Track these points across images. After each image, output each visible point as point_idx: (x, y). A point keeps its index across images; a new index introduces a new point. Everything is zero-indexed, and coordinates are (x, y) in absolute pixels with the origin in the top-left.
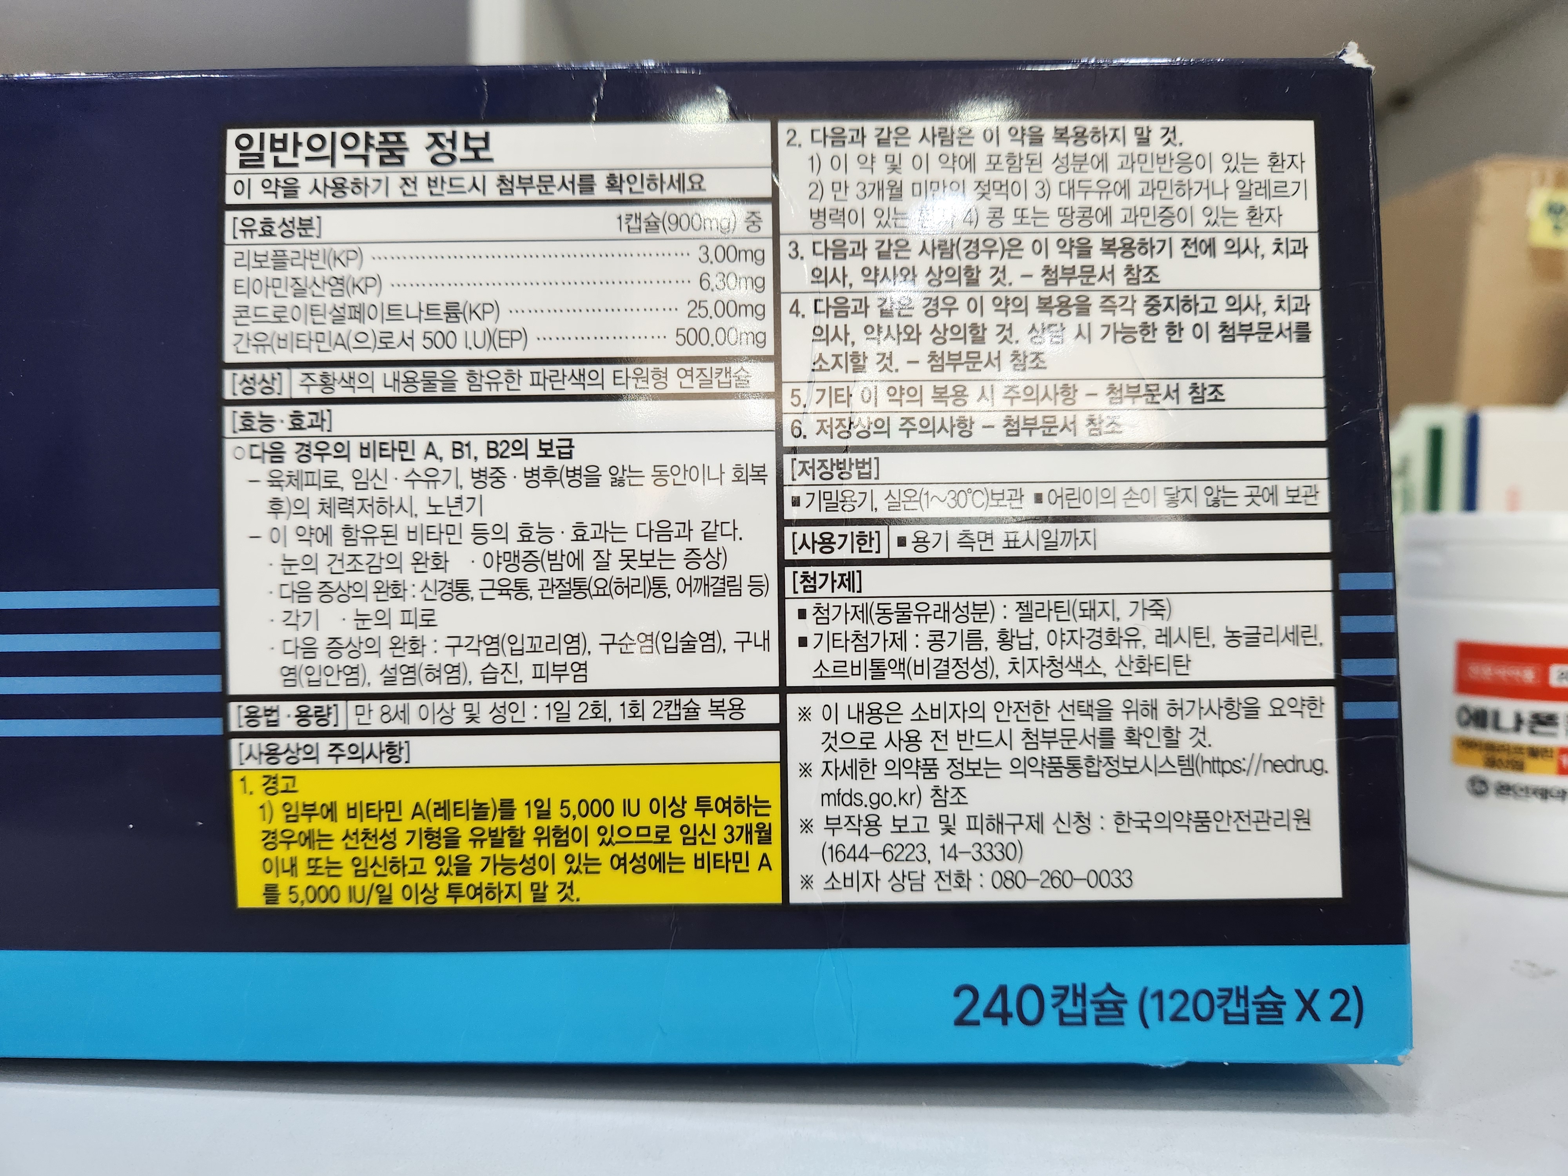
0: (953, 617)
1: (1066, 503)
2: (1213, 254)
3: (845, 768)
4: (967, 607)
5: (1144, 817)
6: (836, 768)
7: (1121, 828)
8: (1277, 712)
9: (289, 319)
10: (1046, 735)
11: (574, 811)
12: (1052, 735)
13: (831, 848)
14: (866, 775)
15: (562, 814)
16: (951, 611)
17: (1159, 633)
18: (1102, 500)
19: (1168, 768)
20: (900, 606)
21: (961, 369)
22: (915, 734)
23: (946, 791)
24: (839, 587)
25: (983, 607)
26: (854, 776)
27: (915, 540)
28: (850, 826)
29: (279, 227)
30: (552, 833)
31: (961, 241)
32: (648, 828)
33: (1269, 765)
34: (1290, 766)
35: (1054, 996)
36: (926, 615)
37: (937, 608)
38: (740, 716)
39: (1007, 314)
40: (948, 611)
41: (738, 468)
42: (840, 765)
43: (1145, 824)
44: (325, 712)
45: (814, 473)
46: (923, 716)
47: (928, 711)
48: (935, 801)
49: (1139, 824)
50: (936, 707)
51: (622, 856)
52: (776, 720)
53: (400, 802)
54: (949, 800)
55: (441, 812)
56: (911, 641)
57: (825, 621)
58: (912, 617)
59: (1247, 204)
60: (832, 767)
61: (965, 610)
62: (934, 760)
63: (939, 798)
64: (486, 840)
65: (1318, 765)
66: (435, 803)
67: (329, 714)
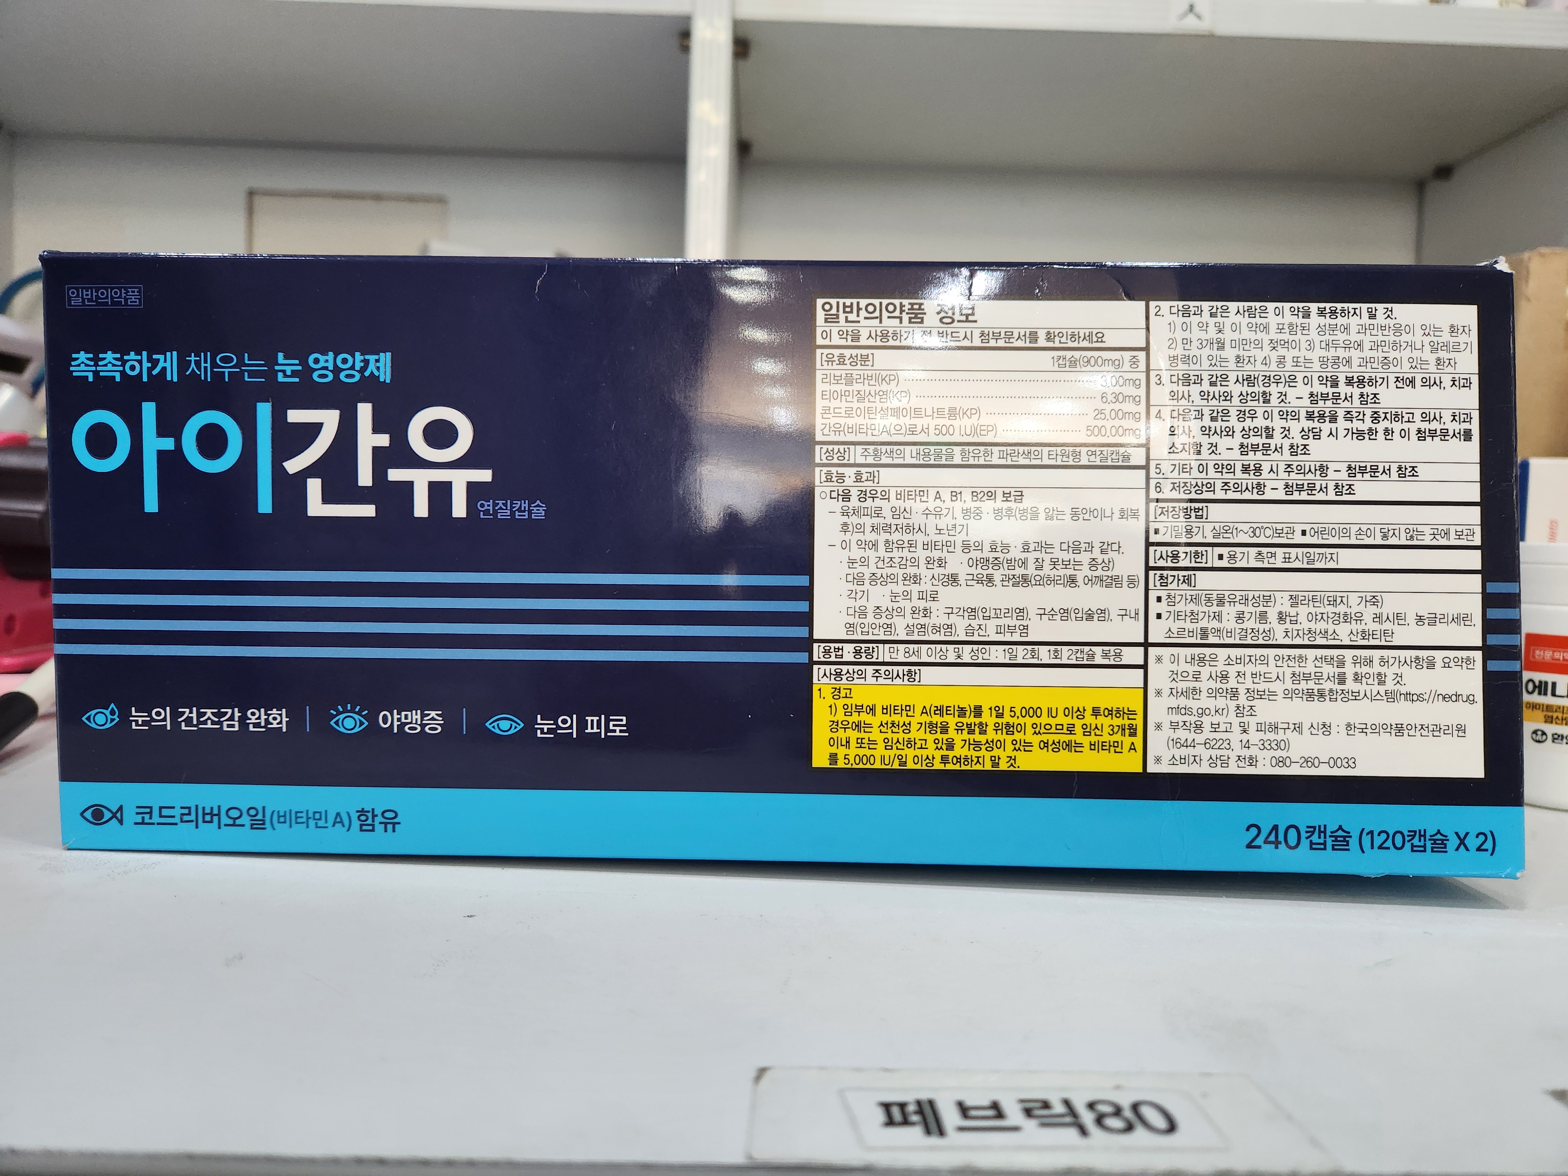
0: (1250, 603)
1: (1320, 536)
2: (1414, 387)
3: (1182, 693)
4: (1259, 597)
5: (1364, 726)
6: (1177, 692)
7: (1350, 733)
8: (1447, 665)
9: (854, 415)
10: (1305, 675)
11: (1018, 714)
12: (1309, 676)
13: (1173, 740)
14: (1195, 697)
15: (1011, 716)
16: (1250, 599)
17: (1375, 616)
18: (1342, 534)
19: (1378, 697)
20: (1218, 596)
21: (1259, 454)
22: (1226, 673)
23: (1244, 708)
24: (1182, 584)
25: (1269, 598)
26: (1187, 697)
27: (1229, 556)
28: (1185, 727)
29: (849, 359)
30: (1004, 726)
31: (1260, 376)
32: (1062, 725)
33: (1440, 697)
34: (1454, 698)
35: (1307, 832)
36: (1234, 602)
37: (1241, 598)
38: (1120, 659)
39: (1287, 422)
40: (1248, 599)
41: (1122, 511)
42: (1180, 690)
43: (1364, 730)
44: (871, 651)
45: (1168, 515)
46: (1231, 663)
47: (1234, 659)
48: (1237, 713)
49: (1361, 730)
50: (1239, 657)
51: (1046, 741)
52: (1142, 663)
53: (914, 705)
54: (1245, 713)
55: (938, 712)
56: (1225, 617)
57: (1173, 604)
58: (1226, 603)
59: (1436, 356)
60: (1174, 691)
61: (1258, 599)
62: (1237, 689)
63: (1239, 712)
64: (964, 729)
65: (1471, 698)
66: (935, 707)
67: (873, 651)
